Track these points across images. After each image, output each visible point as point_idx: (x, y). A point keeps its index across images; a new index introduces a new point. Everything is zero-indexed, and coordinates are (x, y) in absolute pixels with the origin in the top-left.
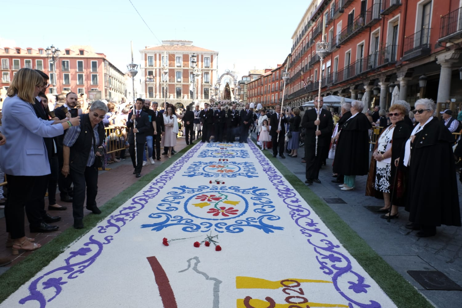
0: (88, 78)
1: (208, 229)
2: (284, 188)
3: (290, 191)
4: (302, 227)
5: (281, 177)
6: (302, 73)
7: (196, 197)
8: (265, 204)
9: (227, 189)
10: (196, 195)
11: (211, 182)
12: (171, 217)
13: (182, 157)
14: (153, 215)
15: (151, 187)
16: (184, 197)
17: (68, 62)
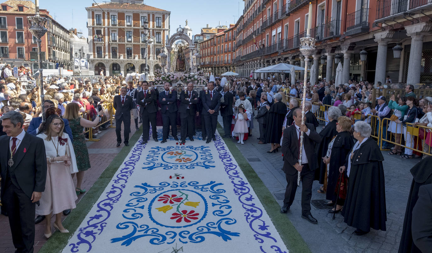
0: (28, 37)
1: (174, 239)
2: (239, 181)
3: (245, 185)
4: (255, 232)
5: (236, 166)
6: (254, 37)
7: (158, 199)
8: (223, 204)
9: (187, 186)
10: (158, 195)
11: (171, 177)
12: (138, 227)
13: (138, 141)
14: (121, 225)
15: (113, 186)
16: (147, 199)
17: (4, 18)
